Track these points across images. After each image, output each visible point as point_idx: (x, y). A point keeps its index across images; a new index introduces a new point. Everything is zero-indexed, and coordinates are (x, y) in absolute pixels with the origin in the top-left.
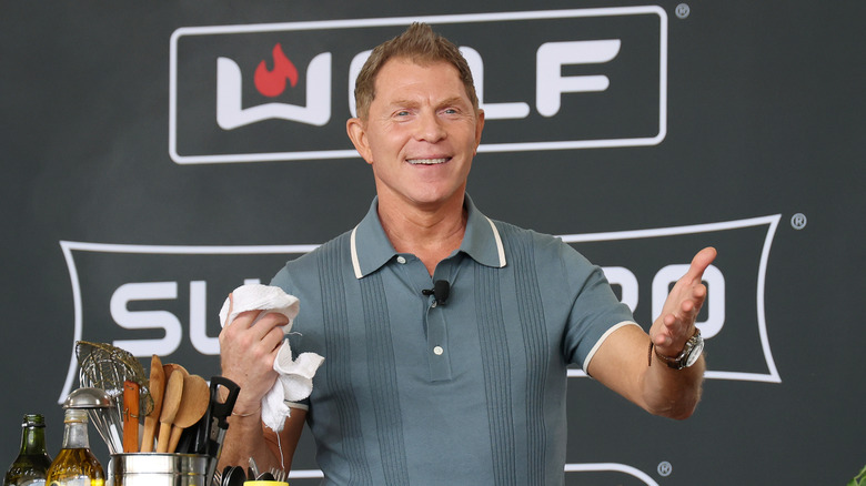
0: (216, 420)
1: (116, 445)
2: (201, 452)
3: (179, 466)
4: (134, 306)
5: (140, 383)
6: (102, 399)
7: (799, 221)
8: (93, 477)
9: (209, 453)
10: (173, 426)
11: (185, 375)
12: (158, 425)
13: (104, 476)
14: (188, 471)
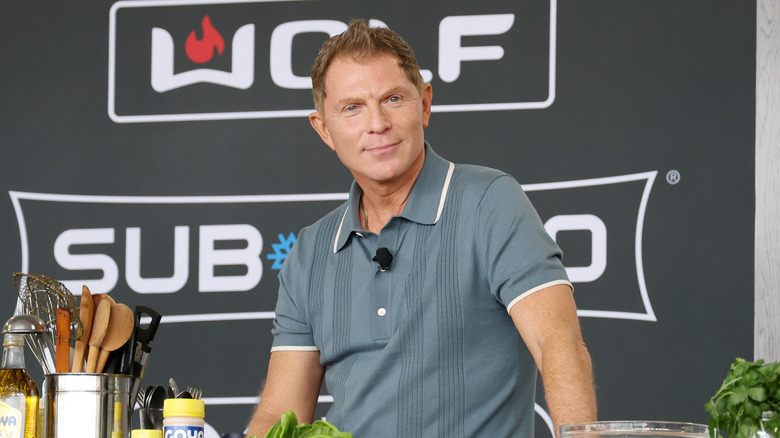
0: (140, 344)
1: (50, 366)
2: (126, 373)
3: (106, 385)
4: (75, 249)
5: (72, 310)
6: (37, 325)
7: (674, 177)
8: (28, 394)
9: (133, 374)
10: (100, 349)
11: (111, 303)
12: (87, 348)
13: (38, 394)
14: (114, 389)
